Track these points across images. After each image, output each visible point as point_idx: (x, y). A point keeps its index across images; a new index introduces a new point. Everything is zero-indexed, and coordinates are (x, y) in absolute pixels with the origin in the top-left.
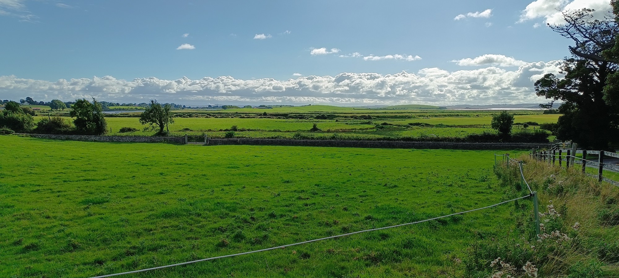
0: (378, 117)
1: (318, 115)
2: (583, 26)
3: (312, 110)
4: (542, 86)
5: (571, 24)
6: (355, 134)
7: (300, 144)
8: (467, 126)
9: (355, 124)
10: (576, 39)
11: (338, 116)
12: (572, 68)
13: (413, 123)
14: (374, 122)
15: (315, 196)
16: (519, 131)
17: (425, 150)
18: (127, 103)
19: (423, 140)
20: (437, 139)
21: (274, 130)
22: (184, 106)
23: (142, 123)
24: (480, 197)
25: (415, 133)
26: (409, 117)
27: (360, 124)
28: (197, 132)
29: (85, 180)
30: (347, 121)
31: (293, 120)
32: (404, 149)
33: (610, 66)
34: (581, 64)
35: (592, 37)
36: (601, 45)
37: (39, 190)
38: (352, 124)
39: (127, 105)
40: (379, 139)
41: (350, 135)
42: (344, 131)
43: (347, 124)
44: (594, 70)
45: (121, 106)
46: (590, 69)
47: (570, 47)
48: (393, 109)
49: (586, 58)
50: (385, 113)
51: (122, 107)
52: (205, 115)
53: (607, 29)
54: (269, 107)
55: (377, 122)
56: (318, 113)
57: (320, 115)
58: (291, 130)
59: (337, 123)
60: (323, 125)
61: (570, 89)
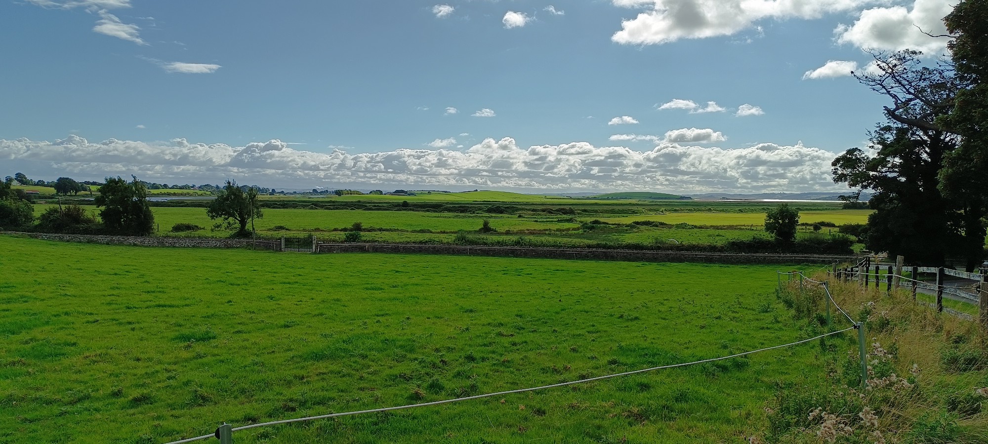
0: (585, 211)
1: (490, 206)
2: (905, 76)
3: (480, 198)
4: (844, 167)
5: (886, 73)
6: (551, 238)
7: (465, 253)
8: (724, 226)
9: (548, 221)
10: (894, 97)
11: (522, 209)
12: (889, 140)
13: (640, 221)
14: (579, 219)
15: (522, 331)
16: (807, 236)
17: (662, 263)
18: (180, 185)
19: (659, 248)
20: (680, 247)
21: (421, 230)
22: (273, 190)
23: (211, 216)
24: (767, 334)
25: (645, 237)
26: (634, 212)
27: (556, 221)
28: (298, 232)
29: (159, 306)
30: (537, 217)
31: (451, 214)
32: (628, 263)
33: (946, 137)
34: (901, 132)
35: (919, 93)
36: (931, 105)
37: (97, 321)
38: (545, 222)
39: (181, 188)
40: (589, 246)
41: (544, 239)
42: (532, 233)
43: (536, 221)
44: (922, 143)
45: (171, 188)
46: (916, 141)
47: (886, 108)
48: (608, 199)
49: (909, 125)
50: (596, 204)
51: (172, 191)
52: (309, 205)
53: (941, 81)
54: (411, 194)
55: (583, 219)
56: (490, 204)
57: (493, 206)
58: (449, 231)
59: (520, 219)
60: (498, 222)
61: (886, 172)
